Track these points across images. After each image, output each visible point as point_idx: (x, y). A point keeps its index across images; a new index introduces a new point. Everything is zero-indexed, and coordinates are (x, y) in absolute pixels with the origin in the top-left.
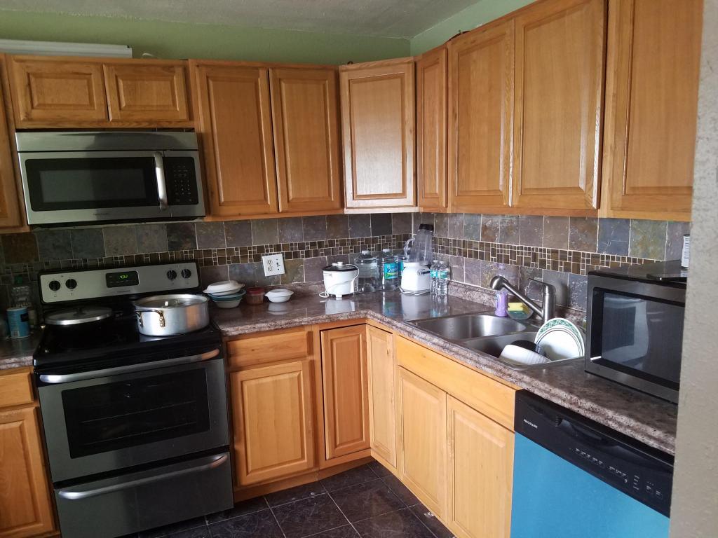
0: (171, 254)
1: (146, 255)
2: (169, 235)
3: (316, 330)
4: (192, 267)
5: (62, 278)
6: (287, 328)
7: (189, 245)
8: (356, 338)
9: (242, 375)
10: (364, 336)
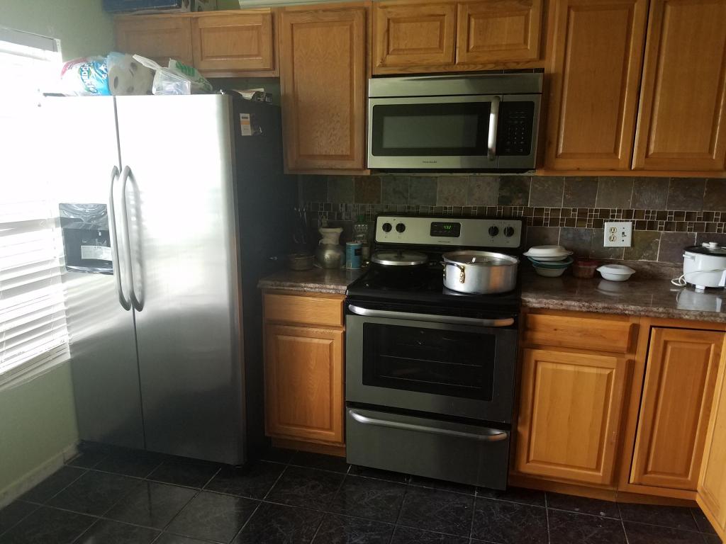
0: (500, 209)
1: (475, 208)
2: (501, 189)
3: (645, 324)
4: (517, 225)
5: (394, 221)
6: (604, 314)
7: (520, 201)
8: (705, 347)
9: (538, 354)
10: (719, 348)
